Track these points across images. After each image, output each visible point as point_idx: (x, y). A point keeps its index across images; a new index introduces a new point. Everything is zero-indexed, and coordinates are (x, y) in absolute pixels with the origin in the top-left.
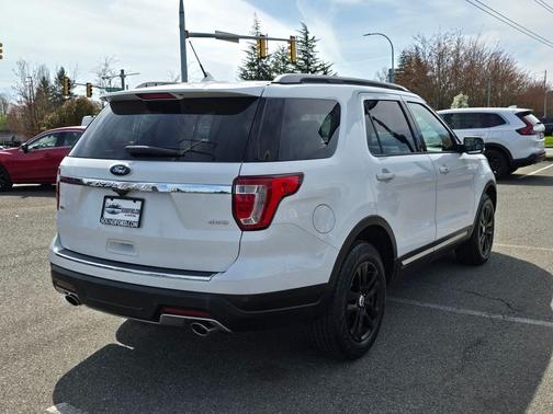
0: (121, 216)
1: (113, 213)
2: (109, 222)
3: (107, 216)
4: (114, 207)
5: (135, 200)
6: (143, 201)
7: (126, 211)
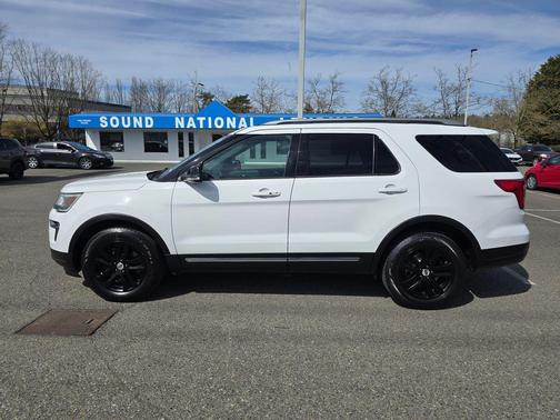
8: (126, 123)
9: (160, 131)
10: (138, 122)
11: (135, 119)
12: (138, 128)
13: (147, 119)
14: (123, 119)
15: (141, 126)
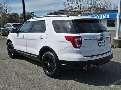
0: (102, 44)
1: (100, 44)
2: (101, 46)
3: (100, 45)
4: (100, 43)
5: (103, 40)
6: (104, 40)
7: (102, 43)
8: (101, 17)
9: (112, 19)
10: (104, 17)
11: (104, 16)
12: (104, 18)
13: (107, 15)
14: (100, 16)
15: (105, 18)
